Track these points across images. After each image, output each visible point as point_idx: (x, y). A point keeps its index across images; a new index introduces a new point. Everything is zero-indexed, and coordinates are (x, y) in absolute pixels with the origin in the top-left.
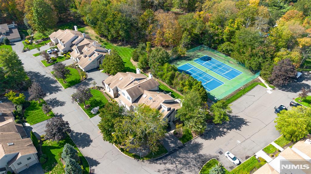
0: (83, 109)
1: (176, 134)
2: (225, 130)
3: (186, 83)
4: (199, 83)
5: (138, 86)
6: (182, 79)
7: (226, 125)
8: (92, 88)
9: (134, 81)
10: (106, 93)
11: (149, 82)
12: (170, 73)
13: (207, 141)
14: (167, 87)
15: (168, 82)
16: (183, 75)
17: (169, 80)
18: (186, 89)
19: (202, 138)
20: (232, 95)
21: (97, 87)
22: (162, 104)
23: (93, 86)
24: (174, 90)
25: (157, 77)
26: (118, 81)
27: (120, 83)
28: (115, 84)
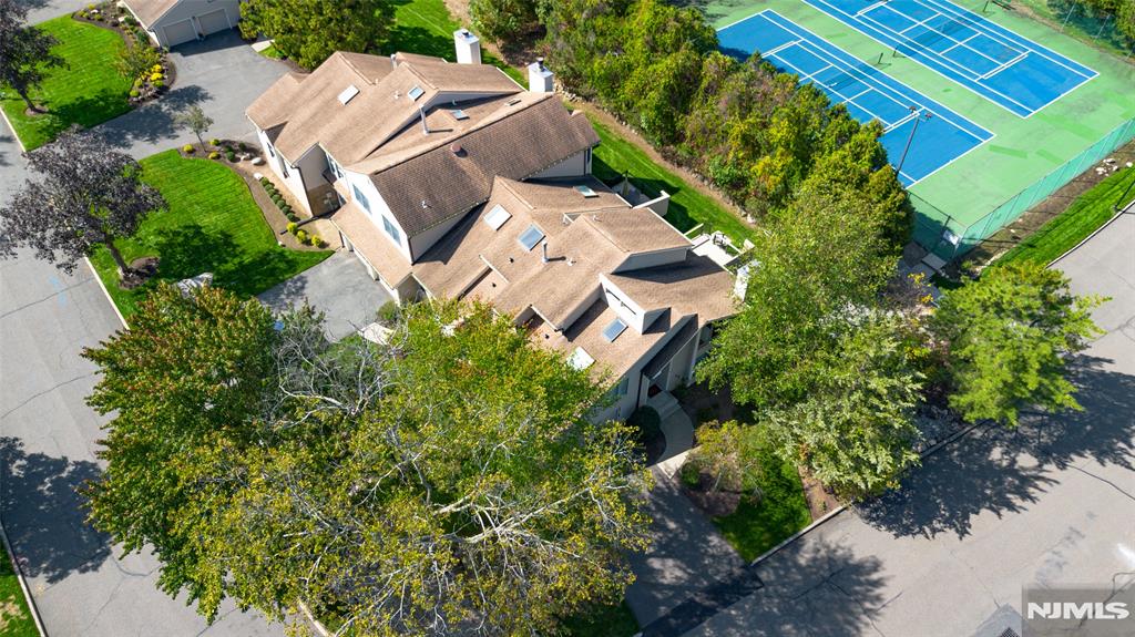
0: (109, 288)
1: (695, 482)
2: (1026, 460)
3: (773, 131)
4: (859, 137)
5: (451, 147)
6: (745, 104)
7: (1032, 426)
8: (191, 152)
9: (429, 111)
10: (266, 183)
11: (530, 125)
12: (666, 65)
13: (905, 540)
14: (643, 154)
15: (651, 124)
16: (750, 82)
17: (658, 108)
18: (767, 169)
19: (869, 518)
20: (1047, 211)
21: (218, 143)
22: (608, 284)
23: (195, 140)
24: (686, 176)
25: (586, 88)
26: (330, 107)
27: (339, 121)
28: (309, 127)
